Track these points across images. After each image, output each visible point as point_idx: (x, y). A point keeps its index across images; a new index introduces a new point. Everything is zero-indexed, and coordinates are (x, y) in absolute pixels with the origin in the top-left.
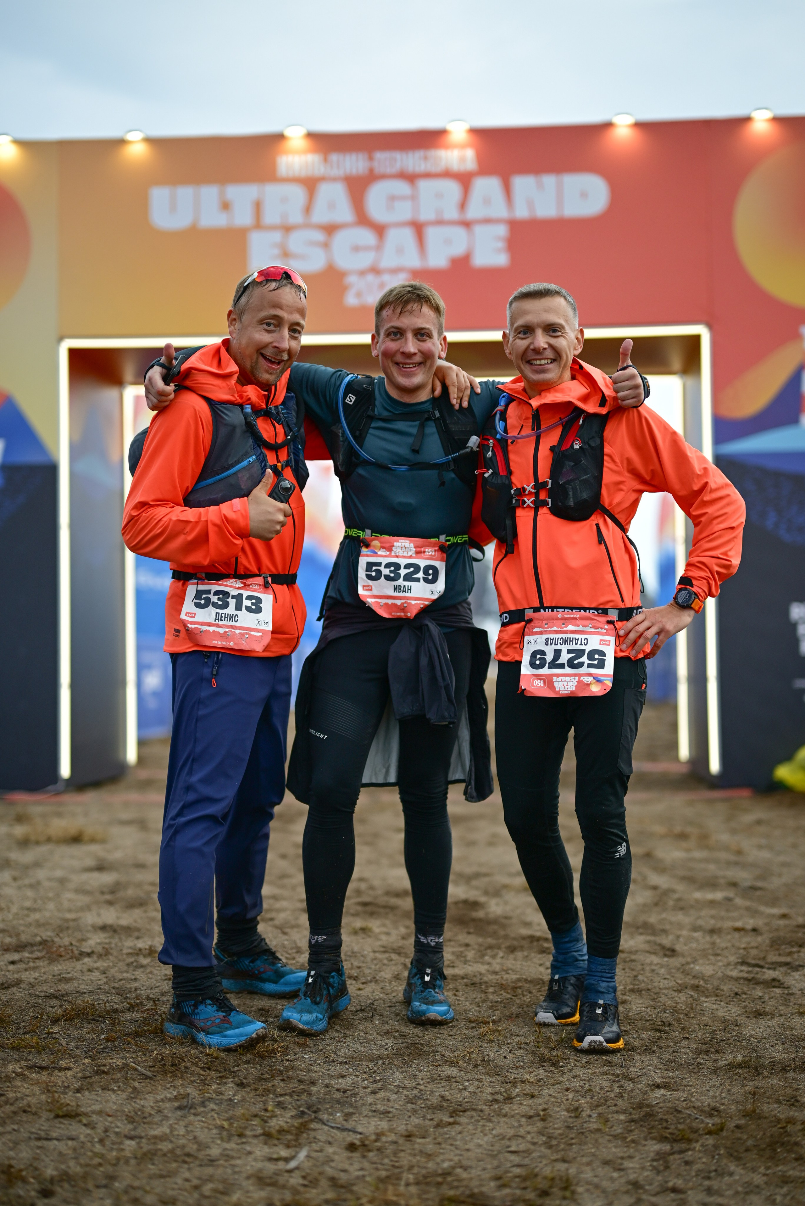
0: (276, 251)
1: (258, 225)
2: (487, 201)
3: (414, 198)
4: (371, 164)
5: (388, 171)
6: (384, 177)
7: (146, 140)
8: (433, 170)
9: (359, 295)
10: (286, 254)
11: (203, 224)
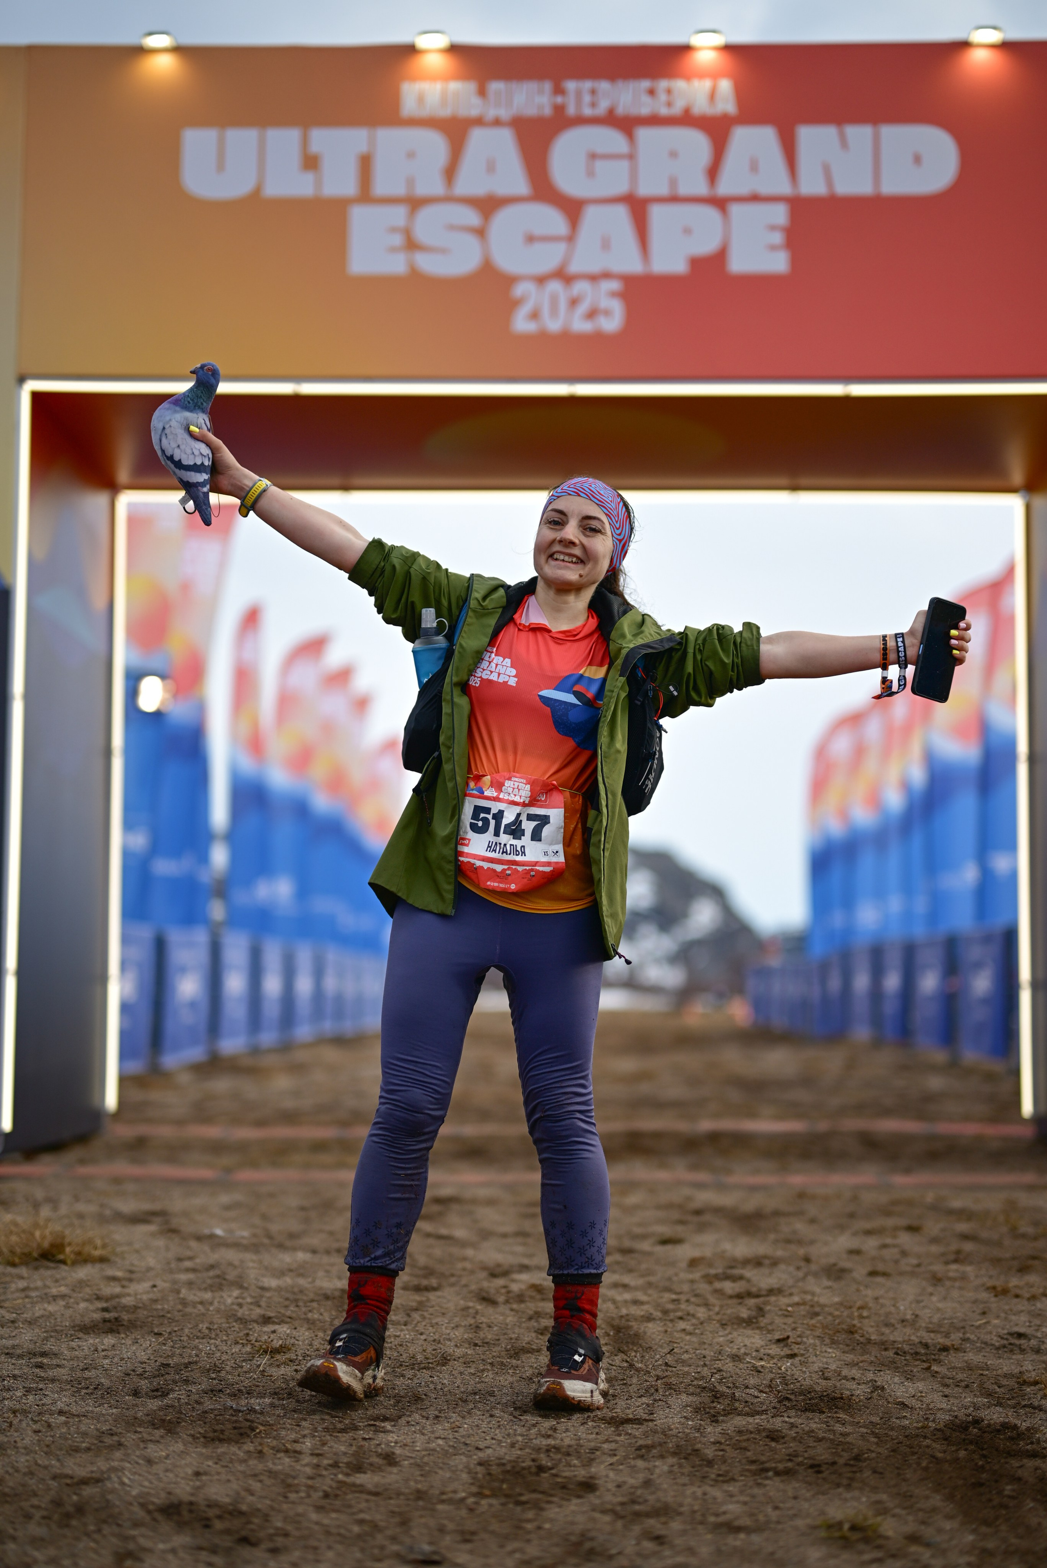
0: (397, 240)
1: (366, 196)
2: (754, 166)
3: (631, 157)
4: (559, 100)
5: (588, 112)
6: (581, 121)
7: (177, 50)
8: (664, 111)
9: (535, 315)
10: (411, 245)
11: (272, 190)
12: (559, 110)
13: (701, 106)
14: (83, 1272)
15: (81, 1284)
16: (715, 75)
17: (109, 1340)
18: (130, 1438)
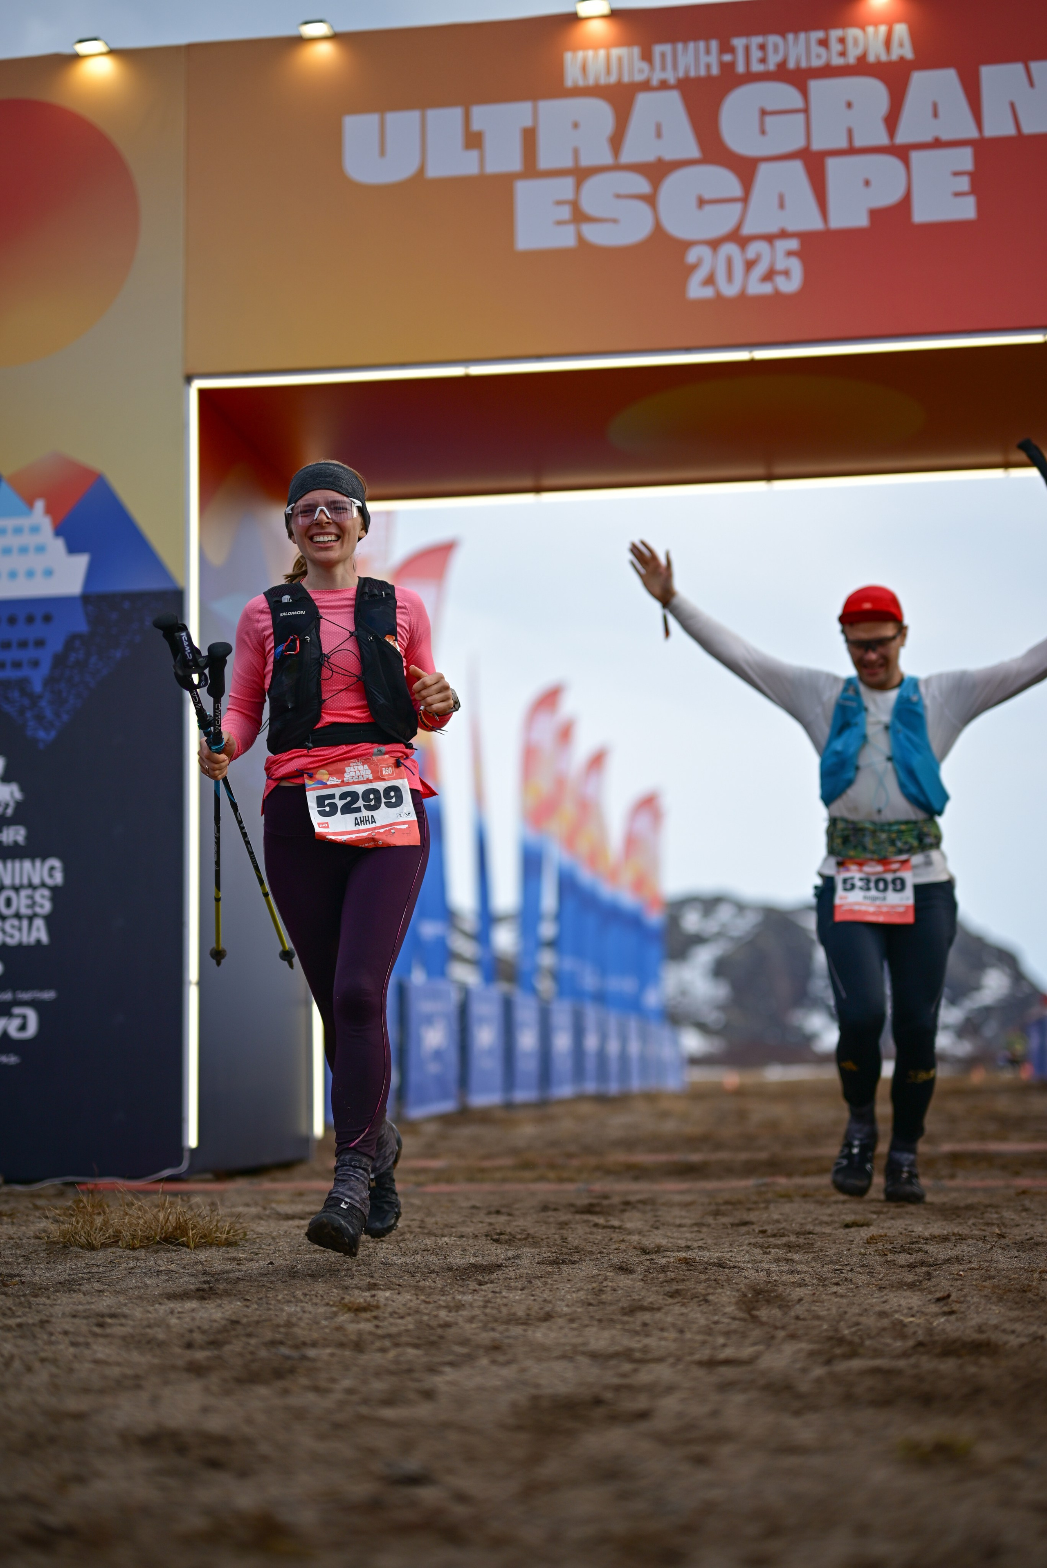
0: (565, 213)
1: (531, 170)
3: (805, 110)
4: (727, 58)
5: (756, 67)
6: (751, 77)
7: (335, 37)
8: (837, 61)
9: (710, 280)
10: (579, 216)
11: (432, 172)
12: (727, 68)
13: (876, 52)
14: (205, 1254)
16: (890, 20)
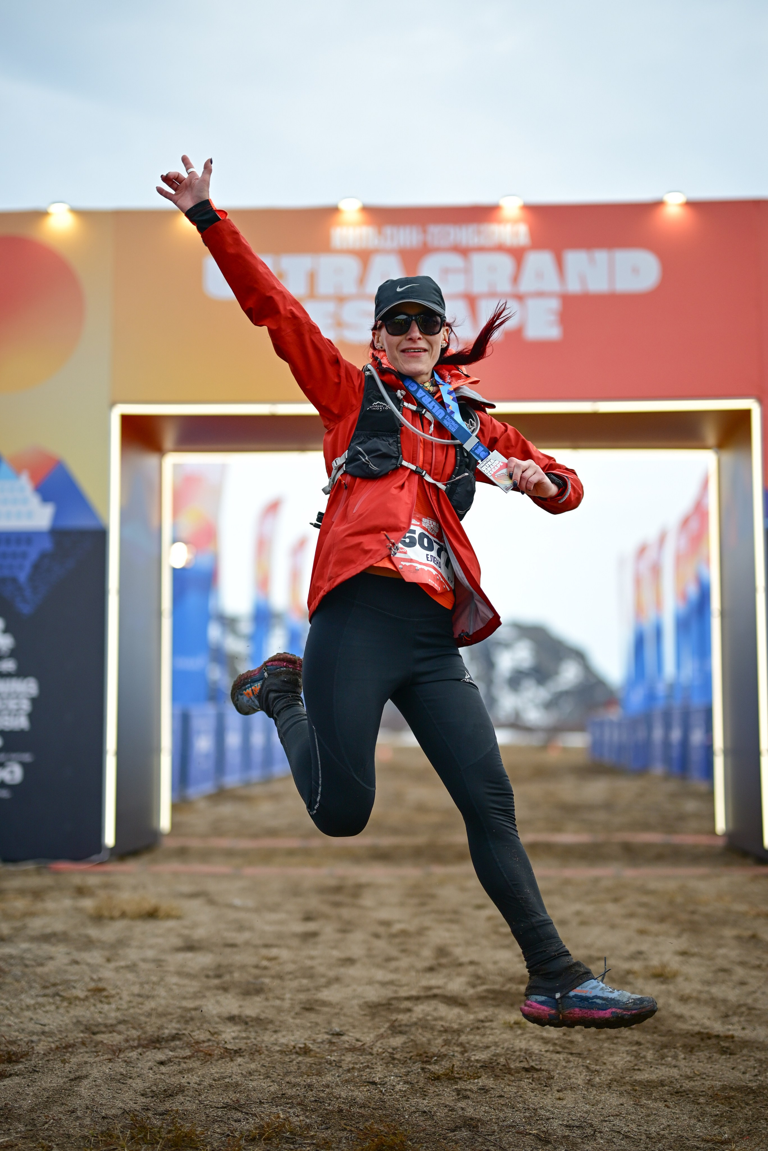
0: (331, 321)
2: (539, 275)
3: (467, 271)
4: (425, 237)
5: (442, 244)
6: (437, 250)
8: (485, 244)
10: (339, 324)
12: (425, 243)
13: (509, 241)
14: (170, 924)
15: (170, 930)
16: (515, 222)
17: (189, 955)
18: (208, 994)
